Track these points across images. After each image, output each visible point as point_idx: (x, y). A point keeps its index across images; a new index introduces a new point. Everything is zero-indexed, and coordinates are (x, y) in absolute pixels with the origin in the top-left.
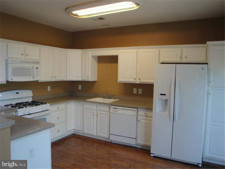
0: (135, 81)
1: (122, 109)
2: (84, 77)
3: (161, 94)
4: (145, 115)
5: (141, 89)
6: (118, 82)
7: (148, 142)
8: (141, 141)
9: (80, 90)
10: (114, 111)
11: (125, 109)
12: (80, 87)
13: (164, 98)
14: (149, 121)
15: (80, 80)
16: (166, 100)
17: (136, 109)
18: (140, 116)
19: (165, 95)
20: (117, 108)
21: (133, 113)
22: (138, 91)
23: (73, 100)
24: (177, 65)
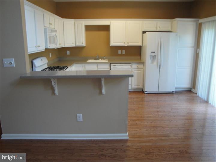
0: (124, 44)
1: (120, 65)
2: (78, 43)
3: (152, 52)
4: (137, 67)
5: (124, 51)
6: (110, 46)
7: (140, 85)
8: (134, 85)
9: (68, 55)
10: (114, 67)
11: (122, 65)
12: (68, 53)
13: (153, 54)
14: (140, 71)
15: (74, 46)
16: (155, 56)
17: (130, 64)
18: (133, 68)
19: (154, 52)
20: (116, 65)
21: (129, 67)
22: (122, 52)
23: (75, 63)
24: (162, 33)
